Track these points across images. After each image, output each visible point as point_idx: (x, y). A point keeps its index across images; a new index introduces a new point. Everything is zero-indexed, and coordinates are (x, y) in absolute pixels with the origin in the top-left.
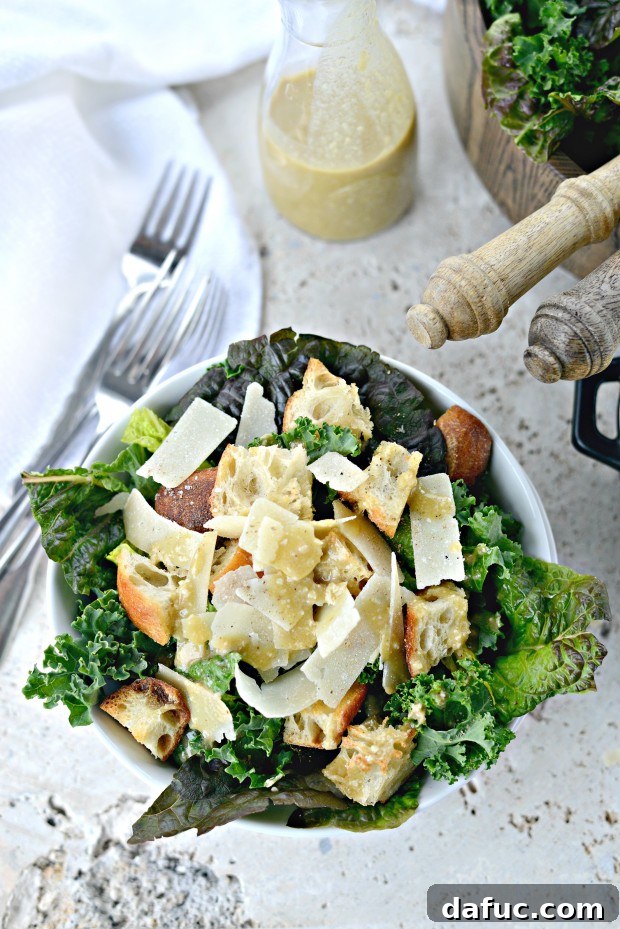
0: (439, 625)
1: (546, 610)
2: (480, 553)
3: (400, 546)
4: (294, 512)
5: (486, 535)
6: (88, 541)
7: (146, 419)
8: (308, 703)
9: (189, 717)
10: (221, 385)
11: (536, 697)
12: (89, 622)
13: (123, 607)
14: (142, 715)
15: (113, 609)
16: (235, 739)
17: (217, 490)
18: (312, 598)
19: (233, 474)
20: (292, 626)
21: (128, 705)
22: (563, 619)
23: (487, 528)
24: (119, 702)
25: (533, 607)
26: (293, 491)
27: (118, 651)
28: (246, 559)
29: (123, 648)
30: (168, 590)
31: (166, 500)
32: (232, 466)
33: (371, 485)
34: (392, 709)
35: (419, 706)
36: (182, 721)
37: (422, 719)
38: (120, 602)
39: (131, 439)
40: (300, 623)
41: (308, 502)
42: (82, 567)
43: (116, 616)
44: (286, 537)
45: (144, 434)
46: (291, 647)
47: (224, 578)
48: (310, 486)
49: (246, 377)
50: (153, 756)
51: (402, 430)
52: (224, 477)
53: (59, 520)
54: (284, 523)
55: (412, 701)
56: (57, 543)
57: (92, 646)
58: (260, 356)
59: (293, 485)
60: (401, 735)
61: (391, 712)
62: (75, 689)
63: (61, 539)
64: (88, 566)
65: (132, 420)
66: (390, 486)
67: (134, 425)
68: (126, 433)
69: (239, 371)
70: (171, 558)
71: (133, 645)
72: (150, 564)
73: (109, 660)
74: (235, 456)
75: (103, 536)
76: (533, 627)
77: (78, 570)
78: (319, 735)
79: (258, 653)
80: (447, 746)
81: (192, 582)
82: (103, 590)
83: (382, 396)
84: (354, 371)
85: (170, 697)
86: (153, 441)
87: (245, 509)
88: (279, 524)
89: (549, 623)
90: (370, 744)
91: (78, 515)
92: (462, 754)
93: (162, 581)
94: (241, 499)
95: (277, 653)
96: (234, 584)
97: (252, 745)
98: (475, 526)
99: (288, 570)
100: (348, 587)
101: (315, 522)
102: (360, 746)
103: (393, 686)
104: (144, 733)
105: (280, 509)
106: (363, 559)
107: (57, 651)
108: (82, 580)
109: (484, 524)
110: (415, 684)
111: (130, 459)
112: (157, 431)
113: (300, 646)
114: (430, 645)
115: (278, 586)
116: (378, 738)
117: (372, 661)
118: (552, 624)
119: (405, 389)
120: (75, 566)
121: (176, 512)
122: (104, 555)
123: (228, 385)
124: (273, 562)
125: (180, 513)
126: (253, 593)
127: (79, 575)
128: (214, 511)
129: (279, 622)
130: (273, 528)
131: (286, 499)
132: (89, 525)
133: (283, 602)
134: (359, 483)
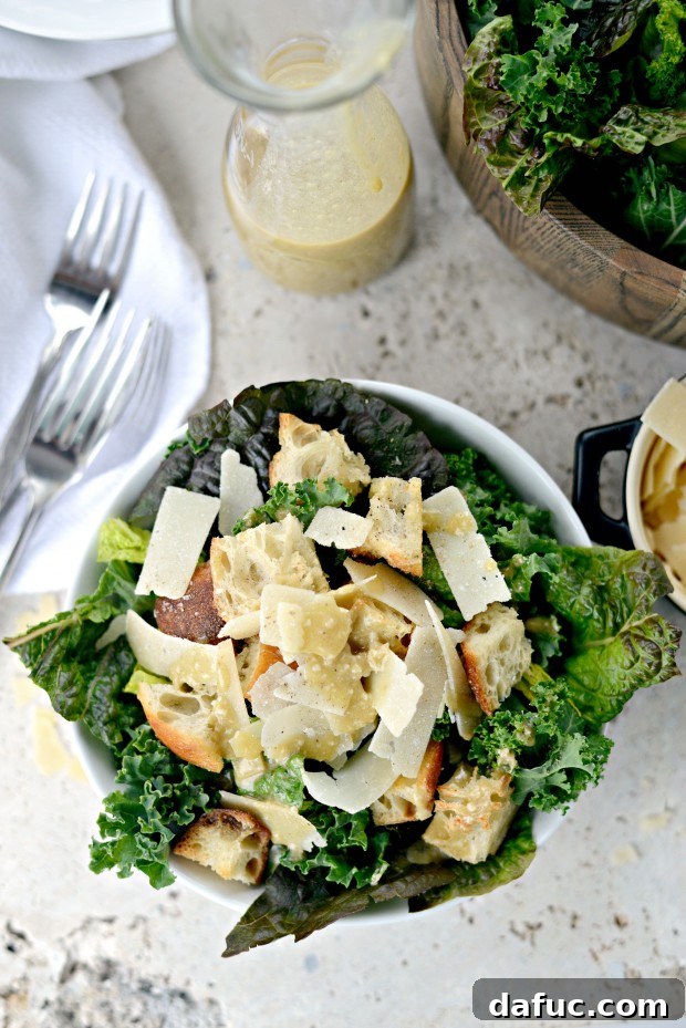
0: (501, 655)
1: (603, 600)
2: (517, 565)
3: (429, 581)
4: (308, 588)
5: (516, 545)
6: (100, 682)
7: (117, 532)
8: (389, 782)
9: (270, 834)
10: (191, 464)
11: (621, 698)
12: (132, 772)
13: (162, 744)
14: (221, 850)
15: (152, 750)
16: (326, 845)
17: (218, 591)
18: (357, 672)
19: (229, 569)
20: (345, 709)
21: (202, 843)
22: (623, 605)
23: (515, 539)
24: (192, 843)
25: (589, 603)
26: (300, 567)
27: (174, 794)
28: (273, 654)
29: (177, 788)
30: (203, 716)
31: (167, 617)
32: (225, 560)
33: (380, 530)
34: (476, 757)
35: (507, 750)
36: (264, 841)
37: (513, 763)
38: (157, 739)
39: (108, 556)
40: (352, 703)
41: (318, 571)
42: (105, 715)
43: (158, 756)
44: (307, 618)
45: (120, 549)
46: (350, 729)
47: (258, 684)
48: (314, 553)
49: (216, 448)
50: (245, 885)
51: (398, 461)
52: (221, 575)
53: (62, 676)
54: (300, 603)
55: (497, 747)
56: (70, 701)
57: (145, 800)
58: (226, 424)
59: (297, 559)
60: (496, 785)
61: (476, 760)
62: (144, 850)
63: (72, 696)
64: (111, 710)
65: (102, 539)
66: (400, 524)
67: (106, 542)
68: (100, 552)
69: (207, 444)
70: (194, 678)
71: (187, 782)
72: (174, 690)
73: (167, 806)
74: (224, 548)
75: (113, 669)
76: (596, 624)
77: (102, 719)
78: (410, 809)
79: (319, 746)
80: (546, 778)
81: (224, 698)
82: (133, 727)
83: (366, 431)
84: (328, 408)
85: (244, 824)
86: (132, 552)
87: (255, 602)
88: (296, 606)
89: (610, 615)
90: (465, 802)
91: (78, 658)
92: (565, 782)
93: (194, 707)
94: (247, 592)
95: (338, 740)
96: (270, 686)
97: (345, 844)
98: (502, 540)
99: (321, 651)
100: (391, 648)
101: (333, 592)
102: (455, 807)
103: (470, 731)
104: (229, 869)
105: (292, 589)
106: (397, 613)
107: (110, 816)
108: (109, 728)
109: (512, 536)
110: (494, 727)
111: (113, 579)
112: (131, 541)
113: (360, 724)
114: (497, 678)
115: (317, 673)
116: (472, 795)
117: (440, 716)
118: (614, 614)
119: (389, 416)
120: (96, 716)
121: (182, 627)
122: (121, 690)
123: (198, 463)
124: (304, 648)
125: (187, 629)
126: (293, 690)
127: (105, 724)
128: (223, 615)
129: (330, 710)
130: (292, 613)
131: (294, 577)
132: (93, 663)
133: (327, 688)
134: (367, 533)
